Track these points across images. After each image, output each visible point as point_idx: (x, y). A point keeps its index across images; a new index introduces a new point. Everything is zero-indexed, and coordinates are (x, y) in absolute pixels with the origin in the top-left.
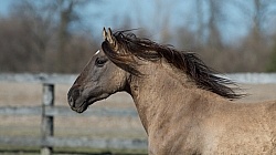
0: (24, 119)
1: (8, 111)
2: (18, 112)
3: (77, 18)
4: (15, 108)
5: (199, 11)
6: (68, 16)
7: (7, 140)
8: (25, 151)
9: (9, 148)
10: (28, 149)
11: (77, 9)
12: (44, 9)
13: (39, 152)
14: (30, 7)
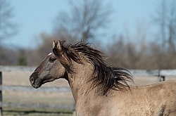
0: (62, 94)
1: (55, 89)
2: (60, 90)
3: (92, 36)
4: (58, 88)
5: (163, 33)
6: (86, 35)
7: (53, 106)
8: (64, 113)
9: (55, 111)
10: (66, 111)
11: (92, 31)
12: (73, 31)
13: (72, 113)
14: (65, 30)
